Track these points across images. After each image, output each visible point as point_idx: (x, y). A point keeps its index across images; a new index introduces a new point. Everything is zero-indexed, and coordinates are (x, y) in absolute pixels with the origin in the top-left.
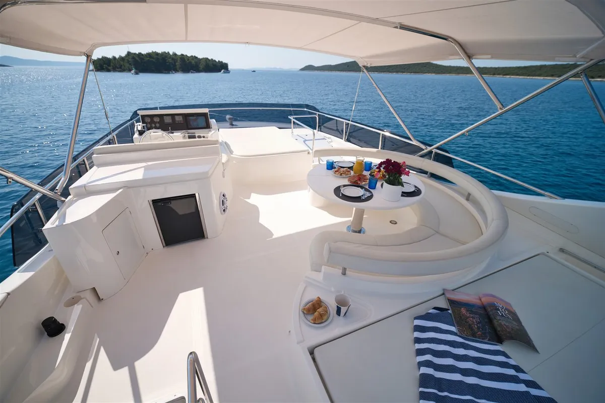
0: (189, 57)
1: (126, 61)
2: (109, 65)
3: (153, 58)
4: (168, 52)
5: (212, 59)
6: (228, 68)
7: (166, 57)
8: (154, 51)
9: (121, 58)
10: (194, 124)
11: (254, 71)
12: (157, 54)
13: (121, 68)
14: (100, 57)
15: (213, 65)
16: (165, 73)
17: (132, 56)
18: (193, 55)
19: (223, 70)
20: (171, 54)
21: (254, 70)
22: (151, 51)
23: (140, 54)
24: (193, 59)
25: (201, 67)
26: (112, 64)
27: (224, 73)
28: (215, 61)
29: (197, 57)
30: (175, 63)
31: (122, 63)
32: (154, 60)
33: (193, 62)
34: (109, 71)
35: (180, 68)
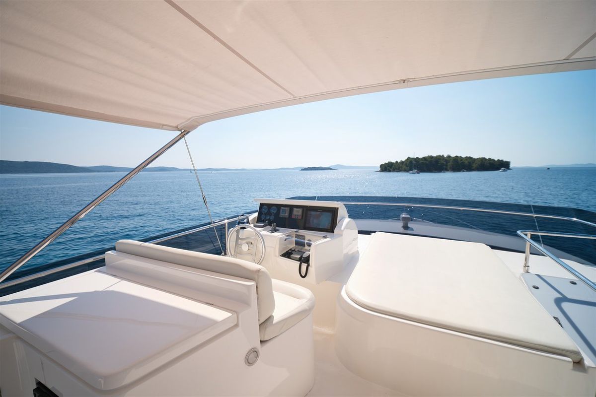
0: (463, 158)
1: (404, 164)
2: (391, 167)
3: (427, 161)
4: (443, 156)
5: (489, 159)
6: (509, 166)
7: (439, 159)
8: (430, 155)
9: (402, 162)
10: (314, 222)
11: (548, 169)
12: (431, 157)
13: (399, 169)
14: (387, 162)
15: (490, 163)
16: (435, 172)
17: (410, 160)
18: (468, 156)
19: (502, 169)
20: (445, 156)
21: (549, 167)
22: (427, 156)
23: (417, 158)
24: (466, 160)
25: (474, 166)
26: (393, 167)
27: (504, 171)
28: (493, 160)
29: (472, 158)
30: (447, 163)
31: (401, 165)
32: (427, 162)
33: (466, 162)
34: (390, 171)
35: (450, 168)
